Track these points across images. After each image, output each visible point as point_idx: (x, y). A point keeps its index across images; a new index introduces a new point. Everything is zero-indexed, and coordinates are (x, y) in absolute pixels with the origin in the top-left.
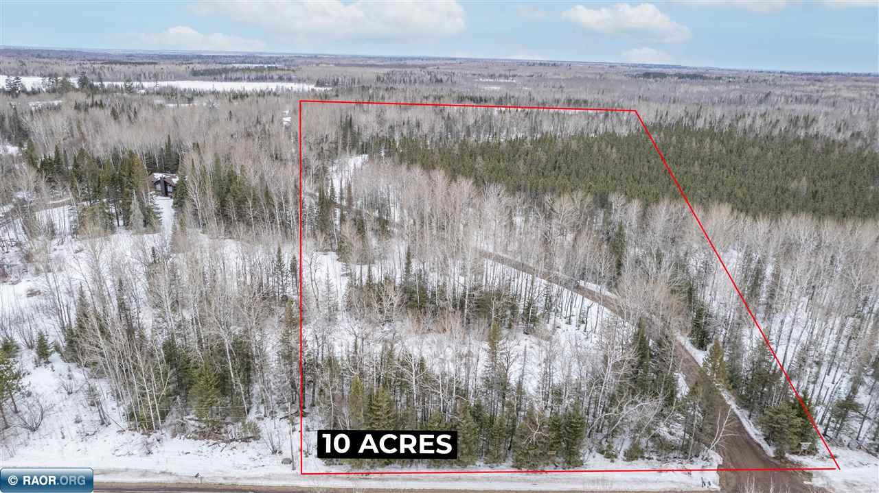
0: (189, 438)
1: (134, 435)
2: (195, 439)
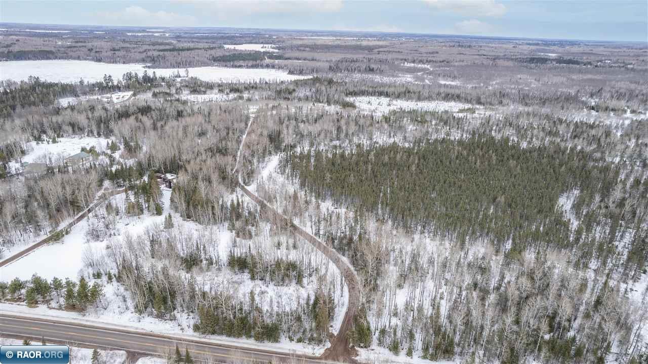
0: (153, 317)
1: (136, 314)
2: (155, 318)
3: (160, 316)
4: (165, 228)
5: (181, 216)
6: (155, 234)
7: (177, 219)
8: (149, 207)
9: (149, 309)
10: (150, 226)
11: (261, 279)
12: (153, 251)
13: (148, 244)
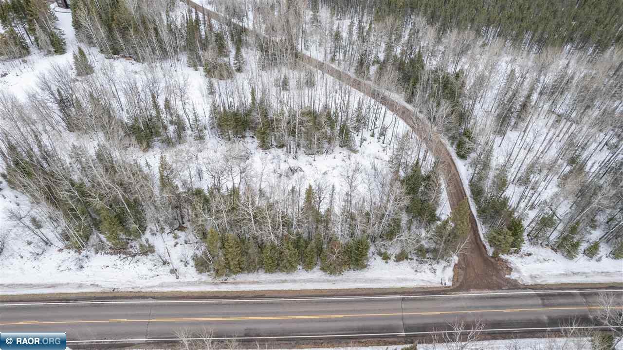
0: (107, 254)
1: (69, 253)
2: (111, 254)
3: (120, 249)
4: (78, 74)
5: (102, 51)
6: (62, 86)
7: (95, 57)
8: (36, 39)
9: (93, 239)
10: (47, 74)
11: (281, 146)
12: (67, 118)
13: (55, 107)
